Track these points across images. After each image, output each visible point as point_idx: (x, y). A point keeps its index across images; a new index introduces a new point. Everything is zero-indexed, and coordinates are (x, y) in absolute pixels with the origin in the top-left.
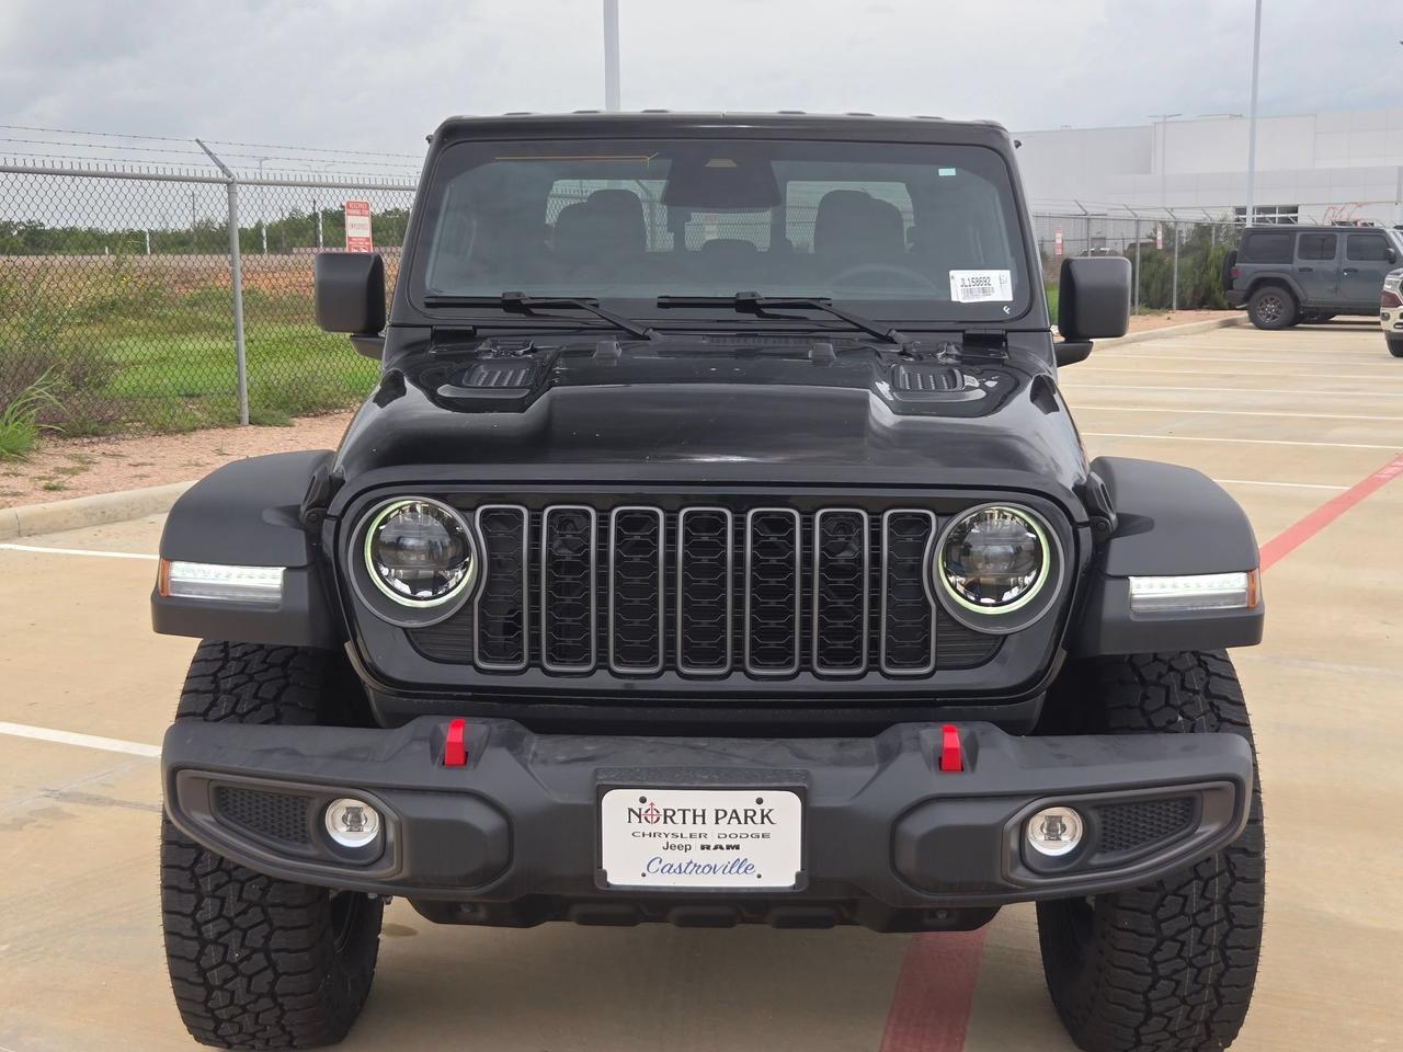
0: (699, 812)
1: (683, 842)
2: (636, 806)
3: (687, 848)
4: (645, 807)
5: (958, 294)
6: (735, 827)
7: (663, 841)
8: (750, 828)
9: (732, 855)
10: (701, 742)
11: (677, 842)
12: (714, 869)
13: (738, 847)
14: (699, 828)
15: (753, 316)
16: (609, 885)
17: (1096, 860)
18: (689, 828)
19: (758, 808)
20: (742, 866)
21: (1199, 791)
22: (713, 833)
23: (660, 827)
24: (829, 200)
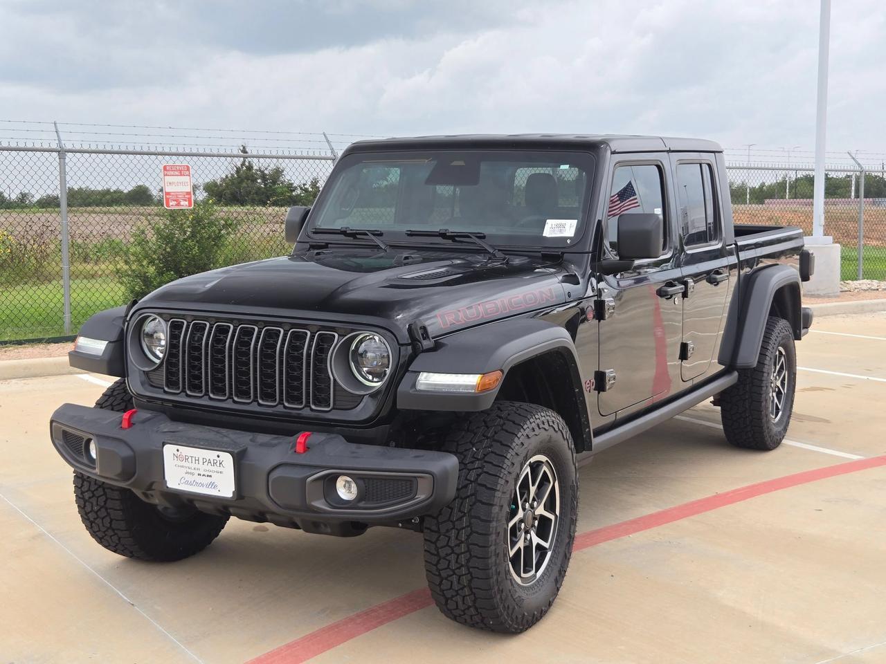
0: (197, 459)
1: (193, 471)
2: (176, 453)
3: (193, 474)
4: (179, 453)
5: (548, 233)
6: (210, 467)
7: (185, 470)
8: (215, 468)
9: (209, 480)
10: (224, 431)
11: (189, 471)
12: (203, 485)
13: (211, 476)
14: (197, 466)
15: (450, 241)
16: (167, 487)
17: (362, 504)
18: (193, 465)
19: (218, 459)
20: (212, 485)
21: (415, 477)
22: (203, 468)
23: (184, 463)
24: (532, 178)
